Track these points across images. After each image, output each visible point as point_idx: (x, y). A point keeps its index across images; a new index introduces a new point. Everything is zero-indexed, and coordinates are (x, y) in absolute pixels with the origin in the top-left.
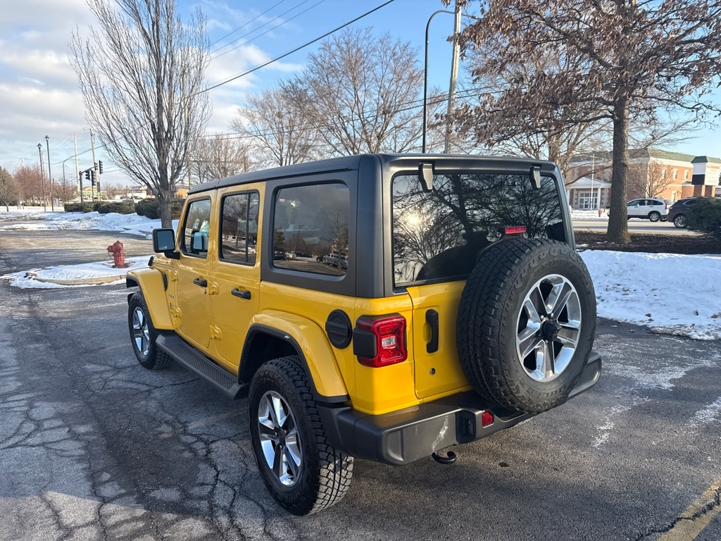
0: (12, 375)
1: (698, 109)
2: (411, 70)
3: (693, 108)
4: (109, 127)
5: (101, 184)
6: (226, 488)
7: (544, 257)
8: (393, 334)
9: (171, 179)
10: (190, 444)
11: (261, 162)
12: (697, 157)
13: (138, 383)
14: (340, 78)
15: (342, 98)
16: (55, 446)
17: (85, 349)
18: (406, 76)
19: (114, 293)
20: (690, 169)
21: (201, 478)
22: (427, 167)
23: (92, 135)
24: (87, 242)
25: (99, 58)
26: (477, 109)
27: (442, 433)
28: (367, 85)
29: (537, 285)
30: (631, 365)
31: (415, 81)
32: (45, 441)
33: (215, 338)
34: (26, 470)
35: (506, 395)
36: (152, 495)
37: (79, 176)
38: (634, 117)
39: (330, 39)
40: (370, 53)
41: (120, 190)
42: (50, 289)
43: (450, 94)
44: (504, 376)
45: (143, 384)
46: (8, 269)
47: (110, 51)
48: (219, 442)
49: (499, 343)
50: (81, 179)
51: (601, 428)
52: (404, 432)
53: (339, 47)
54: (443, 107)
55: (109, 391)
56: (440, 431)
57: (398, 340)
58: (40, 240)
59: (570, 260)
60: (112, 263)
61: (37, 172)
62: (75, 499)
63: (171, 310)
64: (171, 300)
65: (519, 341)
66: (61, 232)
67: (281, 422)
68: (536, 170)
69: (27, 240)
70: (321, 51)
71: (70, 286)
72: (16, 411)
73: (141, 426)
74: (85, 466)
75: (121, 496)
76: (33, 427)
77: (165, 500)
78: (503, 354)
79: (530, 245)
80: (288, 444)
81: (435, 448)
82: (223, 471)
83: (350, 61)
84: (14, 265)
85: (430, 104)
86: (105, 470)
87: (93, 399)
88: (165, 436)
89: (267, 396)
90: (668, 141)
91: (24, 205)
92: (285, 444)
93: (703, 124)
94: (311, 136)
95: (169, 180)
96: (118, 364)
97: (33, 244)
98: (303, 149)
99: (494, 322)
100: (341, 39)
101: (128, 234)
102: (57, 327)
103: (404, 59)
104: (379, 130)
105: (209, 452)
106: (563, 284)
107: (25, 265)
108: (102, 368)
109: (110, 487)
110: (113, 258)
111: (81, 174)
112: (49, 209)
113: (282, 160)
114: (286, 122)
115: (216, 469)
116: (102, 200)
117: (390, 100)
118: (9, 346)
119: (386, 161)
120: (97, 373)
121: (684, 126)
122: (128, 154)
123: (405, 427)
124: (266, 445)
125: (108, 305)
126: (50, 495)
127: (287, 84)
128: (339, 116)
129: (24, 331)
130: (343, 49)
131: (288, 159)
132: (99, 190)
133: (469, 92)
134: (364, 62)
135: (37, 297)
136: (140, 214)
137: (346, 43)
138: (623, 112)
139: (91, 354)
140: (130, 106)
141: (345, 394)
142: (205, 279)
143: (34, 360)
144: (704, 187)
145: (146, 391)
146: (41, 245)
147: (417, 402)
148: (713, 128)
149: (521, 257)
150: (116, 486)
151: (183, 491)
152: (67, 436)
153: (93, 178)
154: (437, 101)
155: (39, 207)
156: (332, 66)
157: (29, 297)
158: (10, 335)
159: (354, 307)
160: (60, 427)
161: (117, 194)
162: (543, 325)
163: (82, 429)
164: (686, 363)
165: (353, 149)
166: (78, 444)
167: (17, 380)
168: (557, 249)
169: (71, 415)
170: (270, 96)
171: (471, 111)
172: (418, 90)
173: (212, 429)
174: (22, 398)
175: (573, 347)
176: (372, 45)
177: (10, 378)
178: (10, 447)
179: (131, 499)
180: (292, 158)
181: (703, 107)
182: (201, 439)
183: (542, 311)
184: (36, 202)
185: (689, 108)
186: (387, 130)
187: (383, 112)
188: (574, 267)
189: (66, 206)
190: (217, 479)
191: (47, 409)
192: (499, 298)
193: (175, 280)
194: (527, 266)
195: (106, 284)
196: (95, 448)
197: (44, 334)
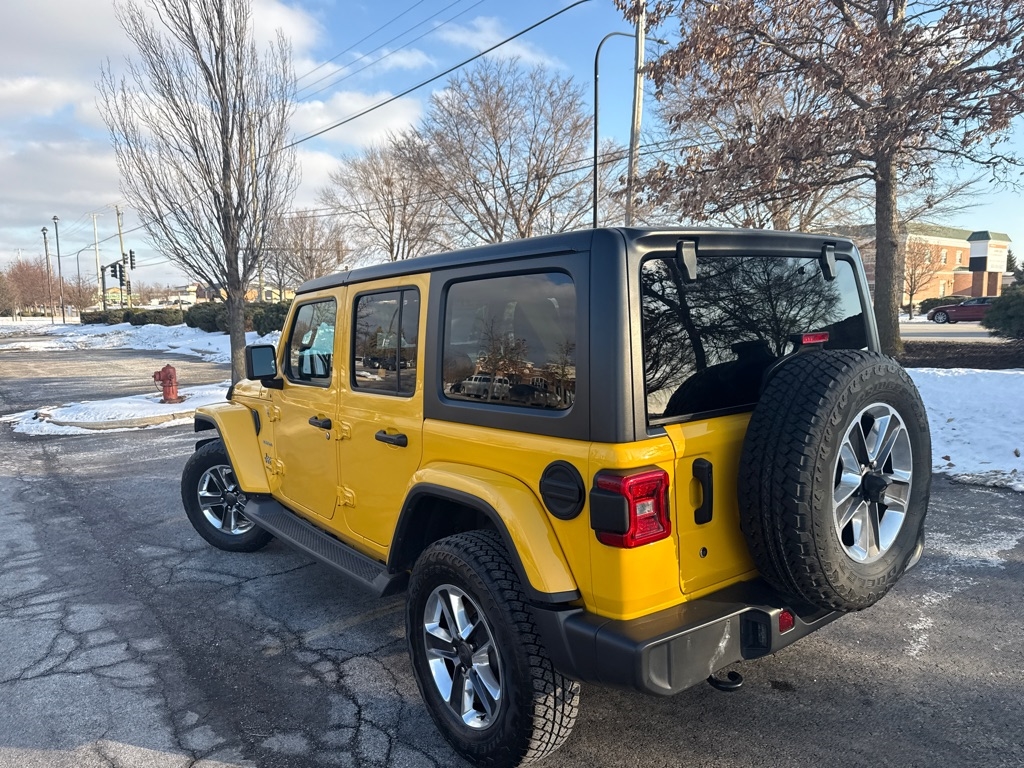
0: (33, 565)
1: (995, 164)
2: (575, 116)
3: (989, 162)
4: (155, 202)
5: (132, 284)
6: (376, 731)
7: (867, 377)
8: (649, 496)
9: (244, 275)
10: (310, 665)
11: (363, 249)
12: (974, 233)
13: (221, 573)
14: (475, 129)
15: (479, 157)
16: (109, 673)
17: (135, 523)
18: (568, 124)
19: (166, 439)
20: (965, 249)
21: (335, 718)
22: (688, 246)
23: (118, 215)
24: (117, 367)
25: (139, 103)
26: (680, 170)
27: (722, 644)
28: (512, 139)
29: (858, 419)
30: (936, 531)
31: (579, 132)
32: (93, 665)
33: (345, 504)
34: (71, 709)
35: (819, 585)
36: (265, 744)
37: (100, 273)
38: (904, 177)
39: (460, 74)
40: (516, 92)
41: (158, 292)
42: (72, 435)
43: (631, 151)
44: (818, 557)
45: (228, 574)
46: (7, 407)
47: (156, 93)
48: (354, 660)
49: (811, 508)
50: (103, 278)
51: (915, 626)
52: (672, 647)
53: (473, 86)
54: (621, 168)
55: (179, 586)
56: (719, 642)
57: (657, 507)
58: (50, 365)
59: (900, 382)
60: (160, 396)
61: (40, 268)
62: (150, 752)
63: (267, 464)
64: (265, 449)
65: (836, 505)
66: (77, 354)
67: (464, 632)
68: (830, 250)
69: (31, 365)
70: (448, 91)
71: (101, 431)
72: (45, 620)
73: (234, 639)
74: (158, 701)
75: (219, 748)
76: (73, 644)
77: (287, 752)
78: (816, 524)
79: (845, 359)
80: (475, 666)
81: (713, 668)
82: (366, 706)
83: (488, 105)
84: (15, 402)
85: (603, 164)
86: (189, 707)
87: (157, 598)
88: (271, 652)
89: (440, 592)
90: (942, 210)
91: (22, 315)
92: (470, 665)
93: (1003, 184)
94: (434, 210)
95: (241, 276)
96: (187, 545)
97: (39, 371)
98: (424, 229)
99: (805, 476)
100: (476, 74)
101: (176, 354)
102: (89, 491)
103: (565, 101)
104: (531, 201)
105: (341, 676)
106: (889, 417)
107: (31, 402)
108: (163, 552)
109: (201, 735)
110: (161, 388)
111: (103, 269)
112: (58, 320)
113: (392, 245)
114: (397, 191)
115: (356, 703)
116: (133, 306)
117: (545, 158)
118: (21, 521)
119: (632, 238)
120: (157, 559)
121: (964, 189)
122: (182, 240)
123: (675, 638)
124: (437, 666)
125: (160, 458)
126: (113, 748)
127: (400, 138)
128: (475, 182)
129: (42, 498)
130: (478, 88)
131: (401, 245)
132: (129, 292)
133: (661, 146)
134: (508, 107)
135: (55, 448)
136: (191, 325)
137: (482, 80)
138: (888, 169)
139: (144, 530)
140: (185, 172)
141: (573, 588)
142: (327, 417)
143: (61, 541)
144: (986, 275)
145: (234, 585)
146: (52, 371)
147: (683, 599)
148: (1018, 190)
149: (837, 378)
150: (210, 733)
151: (311, 737)
152: (125, 657)
153: (121, 276)
154: (613, 158)
155: (43, 318)
156: (463, 112)
157: (43, 448)
158: (21, 504)
159: (586, 457)
160: (113, 642)
161: (153, 298)
162: (864, 478)
163: (147, 645)
164: (1016, 527)
165: (494, 228)
166: (145, 669)
167: (39, 572)
168: (883, 365)
169: (126, 623)
170: (375, 156)
171: (671, 172)
172: (585, 145)
173: (341, 642)
174: (51, 599)
175: (902, 511)
176: (520, 82)
177: (30, 570)
178: (43, 675)
179: (235, 752)
180: (407, 243)
181: (1003, 160)
182: (326, 656)
183: (863, 458)
184: (38, 310)
185: (983, 163)
186: (542, 201)
187: (537, 175)
188: (904, 391)
189: (83, 316)
190: (359, 719)
191: (90, 615)
192: (810, 440)
193: (275, 420)
194: (846, 391)
195: (153, 427)
196: (169, 675)
197: (72, 503)
